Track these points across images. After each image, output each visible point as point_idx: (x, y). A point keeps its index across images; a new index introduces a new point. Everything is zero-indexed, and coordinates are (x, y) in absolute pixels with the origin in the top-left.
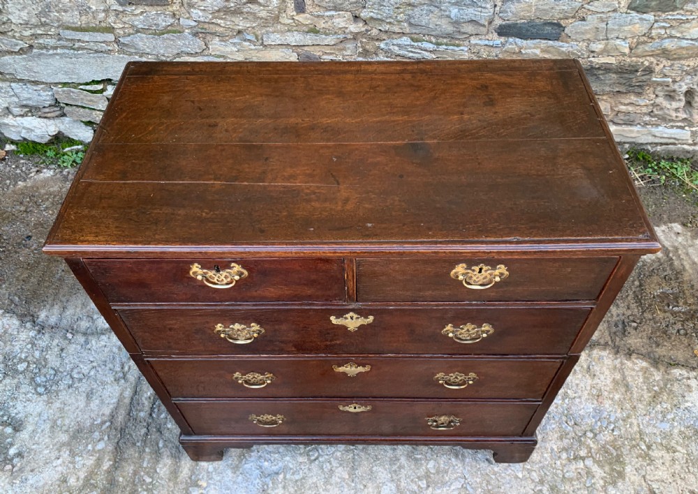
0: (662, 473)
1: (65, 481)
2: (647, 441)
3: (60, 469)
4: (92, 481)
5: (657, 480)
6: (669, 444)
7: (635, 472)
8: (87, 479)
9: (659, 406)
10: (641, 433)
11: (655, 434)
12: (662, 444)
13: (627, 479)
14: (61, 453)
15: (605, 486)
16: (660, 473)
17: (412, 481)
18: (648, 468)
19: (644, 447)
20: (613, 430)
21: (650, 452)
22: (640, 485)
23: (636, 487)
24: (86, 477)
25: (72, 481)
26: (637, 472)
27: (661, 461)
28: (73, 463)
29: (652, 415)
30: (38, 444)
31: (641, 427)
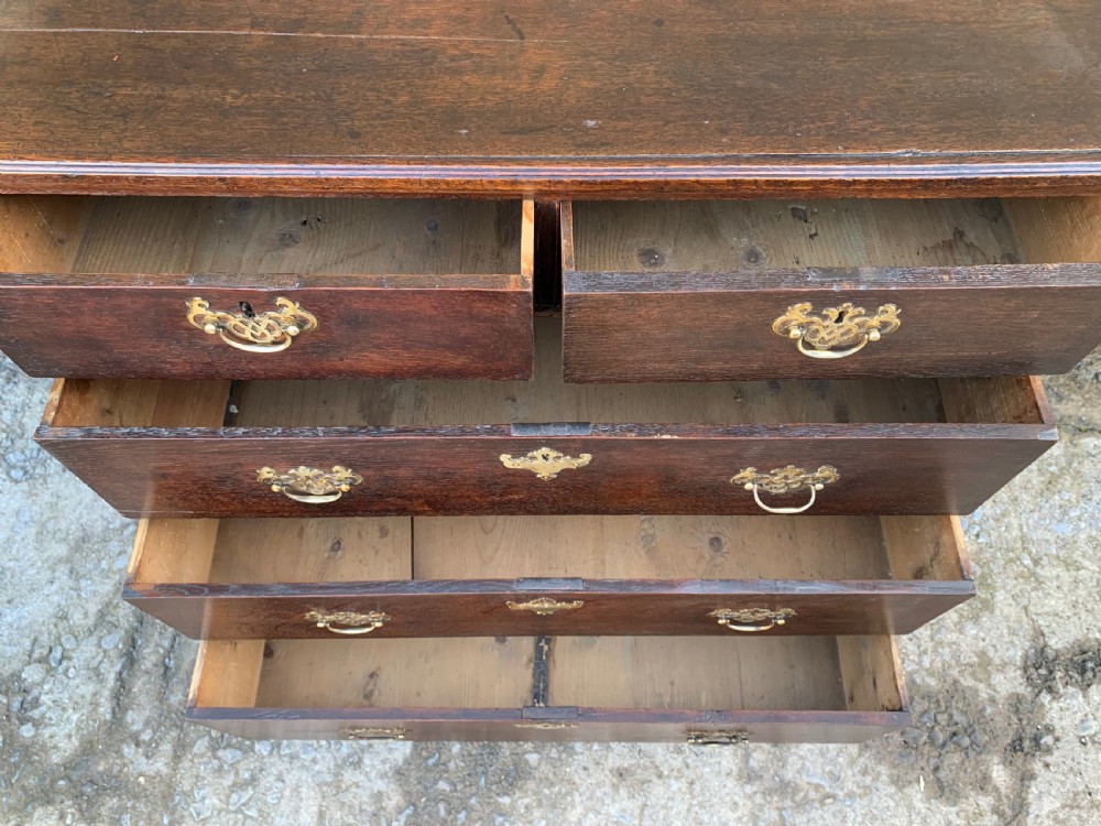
0: (1055, 602)
1: (65, 618)
2: (1034, 551)
3: (55, 599)
4: (109, 618)
5: (1047, 613)
6: (1070, 557)
7: (1011, 601)
8: (102, 615)
9: (1057, 497)
10: (1024, 539)
11: (1047, 541)
12: (1058, 557)
13: (998, 612)
14: (57, 574)
15: (959, 623)
16: (1053, 603)
18: (1033, 594)
19: (1027, 562)
20: (977, 536)
21: (1038, 570)
22: (1019, 621)
23: (1011, 624)
24: (100, 611)
25: (76, 617)
26: (1014, 600)
27: (1055, 583)
28: (77, 590)
29: (1045, 511)
30: (17, 560)
31: (1025, 529)
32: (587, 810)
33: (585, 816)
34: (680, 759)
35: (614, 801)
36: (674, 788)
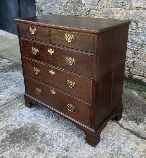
17: (62, 134)
32: (30, 149)
33: (29, 149)
34: (48, 152)
35: (34, 150)
36: (43, 155)
